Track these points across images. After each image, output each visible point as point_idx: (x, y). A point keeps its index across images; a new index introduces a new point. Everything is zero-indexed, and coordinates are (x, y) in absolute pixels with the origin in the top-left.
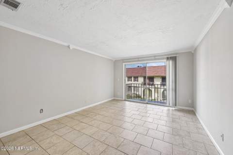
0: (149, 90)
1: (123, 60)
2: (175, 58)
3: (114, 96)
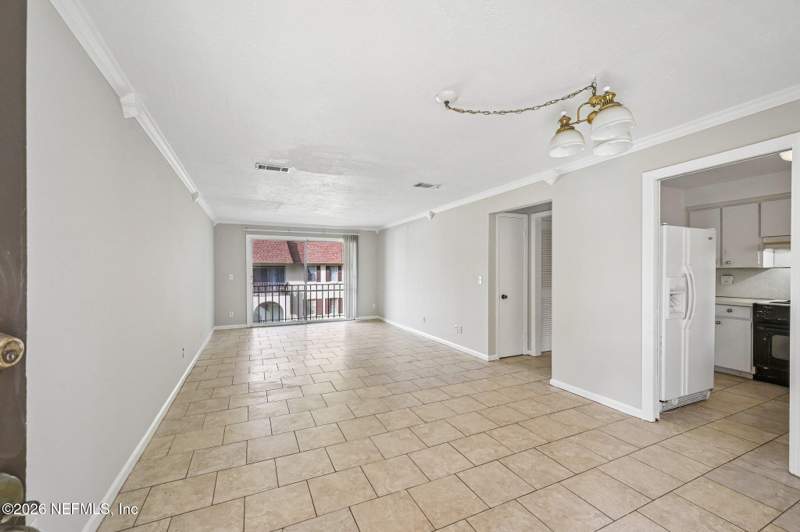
1: (247, 227)
2: (355, 238)
3: (216, 322)
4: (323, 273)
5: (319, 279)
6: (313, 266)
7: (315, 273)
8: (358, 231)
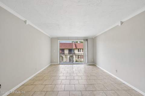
0: (62, 57)
1: (58, 38)
2: (87, 40)
3: (51, 62)
4: (82, 50)
5: (81, 52)
6: (80, 49)
7: (80, 50)
8: (87, 38)
